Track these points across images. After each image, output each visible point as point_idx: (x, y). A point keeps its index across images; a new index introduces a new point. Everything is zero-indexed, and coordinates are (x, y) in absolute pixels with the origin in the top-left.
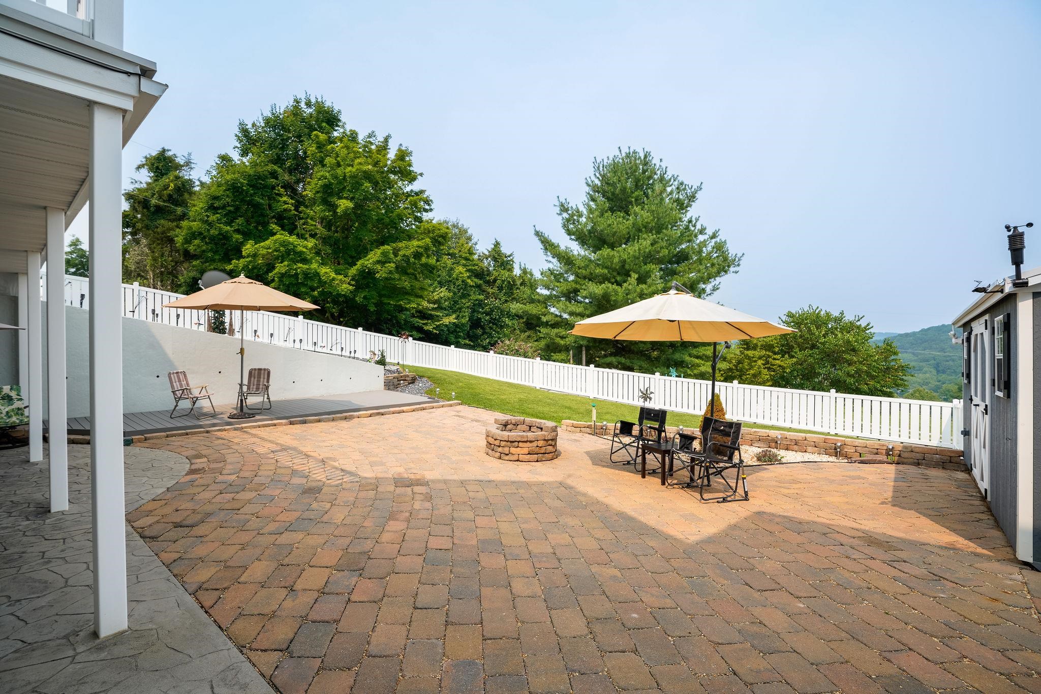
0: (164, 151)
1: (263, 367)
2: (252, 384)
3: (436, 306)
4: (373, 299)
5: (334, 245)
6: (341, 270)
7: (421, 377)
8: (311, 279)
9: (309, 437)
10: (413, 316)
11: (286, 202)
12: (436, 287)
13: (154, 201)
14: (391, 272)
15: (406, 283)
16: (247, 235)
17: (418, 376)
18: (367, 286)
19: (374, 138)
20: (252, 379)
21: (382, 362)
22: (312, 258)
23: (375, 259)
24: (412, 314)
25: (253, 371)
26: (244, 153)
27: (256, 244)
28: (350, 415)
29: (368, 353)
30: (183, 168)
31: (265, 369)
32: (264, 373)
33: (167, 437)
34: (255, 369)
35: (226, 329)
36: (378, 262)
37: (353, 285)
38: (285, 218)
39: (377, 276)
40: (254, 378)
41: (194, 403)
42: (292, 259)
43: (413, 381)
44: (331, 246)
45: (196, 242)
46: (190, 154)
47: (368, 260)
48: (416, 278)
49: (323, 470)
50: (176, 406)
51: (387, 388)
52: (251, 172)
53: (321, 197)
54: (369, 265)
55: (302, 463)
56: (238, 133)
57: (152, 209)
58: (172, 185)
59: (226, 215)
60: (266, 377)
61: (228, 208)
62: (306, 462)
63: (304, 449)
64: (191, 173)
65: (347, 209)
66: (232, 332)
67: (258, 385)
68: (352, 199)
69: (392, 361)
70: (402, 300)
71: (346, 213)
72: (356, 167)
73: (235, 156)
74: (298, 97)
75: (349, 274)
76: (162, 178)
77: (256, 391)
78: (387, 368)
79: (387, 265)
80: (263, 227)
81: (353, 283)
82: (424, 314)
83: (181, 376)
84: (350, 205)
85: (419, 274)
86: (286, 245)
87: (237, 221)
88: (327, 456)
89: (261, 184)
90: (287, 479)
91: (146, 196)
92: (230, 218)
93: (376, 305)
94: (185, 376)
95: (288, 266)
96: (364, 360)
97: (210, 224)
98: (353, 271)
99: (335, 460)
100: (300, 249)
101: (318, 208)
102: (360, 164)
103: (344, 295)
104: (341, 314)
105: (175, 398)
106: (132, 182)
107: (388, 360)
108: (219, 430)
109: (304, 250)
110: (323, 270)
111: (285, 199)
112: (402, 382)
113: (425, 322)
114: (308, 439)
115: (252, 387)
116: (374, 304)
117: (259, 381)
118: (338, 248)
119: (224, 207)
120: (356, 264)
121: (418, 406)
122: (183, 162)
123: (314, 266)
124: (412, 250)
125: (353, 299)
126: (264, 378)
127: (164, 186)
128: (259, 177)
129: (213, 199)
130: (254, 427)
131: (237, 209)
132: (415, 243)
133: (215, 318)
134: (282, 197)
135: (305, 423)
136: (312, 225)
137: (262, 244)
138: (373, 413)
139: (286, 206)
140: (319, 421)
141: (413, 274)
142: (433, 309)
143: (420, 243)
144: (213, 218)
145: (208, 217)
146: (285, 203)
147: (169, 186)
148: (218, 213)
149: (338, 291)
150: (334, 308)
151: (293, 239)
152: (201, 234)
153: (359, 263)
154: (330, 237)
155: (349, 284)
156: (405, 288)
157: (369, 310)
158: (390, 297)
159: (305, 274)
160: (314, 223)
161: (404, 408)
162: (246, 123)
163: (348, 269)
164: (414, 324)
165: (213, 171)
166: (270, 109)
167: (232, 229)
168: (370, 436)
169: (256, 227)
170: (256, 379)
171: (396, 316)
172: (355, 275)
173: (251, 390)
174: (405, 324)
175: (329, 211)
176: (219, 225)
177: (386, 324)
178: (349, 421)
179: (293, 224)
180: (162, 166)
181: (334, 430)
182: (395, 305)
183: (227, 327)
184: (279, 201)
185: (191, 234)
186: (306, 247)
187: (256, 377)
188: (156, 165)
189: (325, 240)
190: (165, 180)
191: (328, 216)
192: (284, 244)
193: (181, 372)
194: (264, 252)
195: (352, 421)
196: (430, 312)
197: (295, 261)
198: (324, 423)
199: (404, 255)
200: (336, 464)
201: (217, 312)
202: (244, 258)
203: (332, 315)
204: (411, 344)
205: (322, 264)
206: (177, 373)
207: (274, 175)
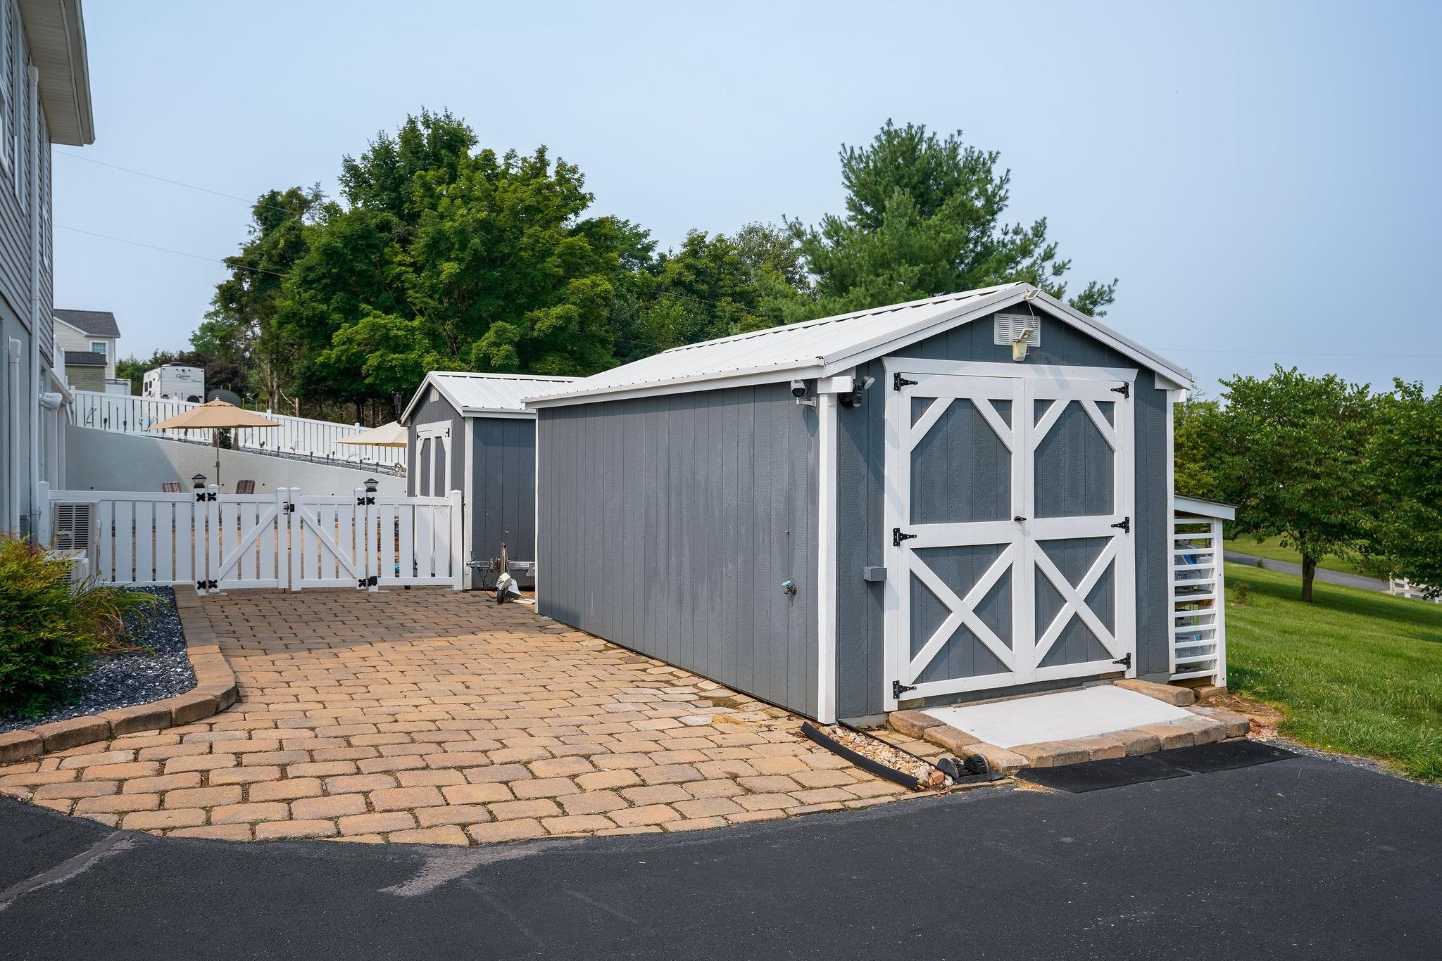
0: (272, 194)
8: (412, 372)
11: (401, 263)
13: (263, 264)
16: (345, 314)
23: (490, 339)
26: (354, 197)
27: (349, 327)
36: (493, 344)
42: (386, 347)
46: (318, 185)
47: (483, 341)
52: (348, 232)
57: (261, 275)
58: (282, 241)
59: (322, 290)
61: (323, 281)
65: (450, 275)
66: (237, 446)
68: (459, 261)
74: (413, 117)
76: (272, 231)
79: (502, 348)
80: (357, 310)
84: (456, 269)
86: (378, 329)
87: (337, 295)
91: (252, 260)
92: (328, 292)
97: (303, 303)
100: (396, 332)
106: (250, 232)
109: (400, 333)
110: (425, 360)
119: (319, 279)
123: (414, 355)
127: (274, 242)
129: (306, 270)
133: (220, 434)
137: (357, 327)
139: (399, 269)
144: (306, 295)
145: (300, 293)
147: (279, 241)
148: (312, 289)
151: (389, 320)
159: (402, 366)
167: (330, 307)
176: (313, 304)
180: (272, 215)
183: (232, 442)
184: (393, 262)
188: (264, 215)
190: (275, 234)
192: (377, 327)
206: (171, 484)
207: (384, 227)
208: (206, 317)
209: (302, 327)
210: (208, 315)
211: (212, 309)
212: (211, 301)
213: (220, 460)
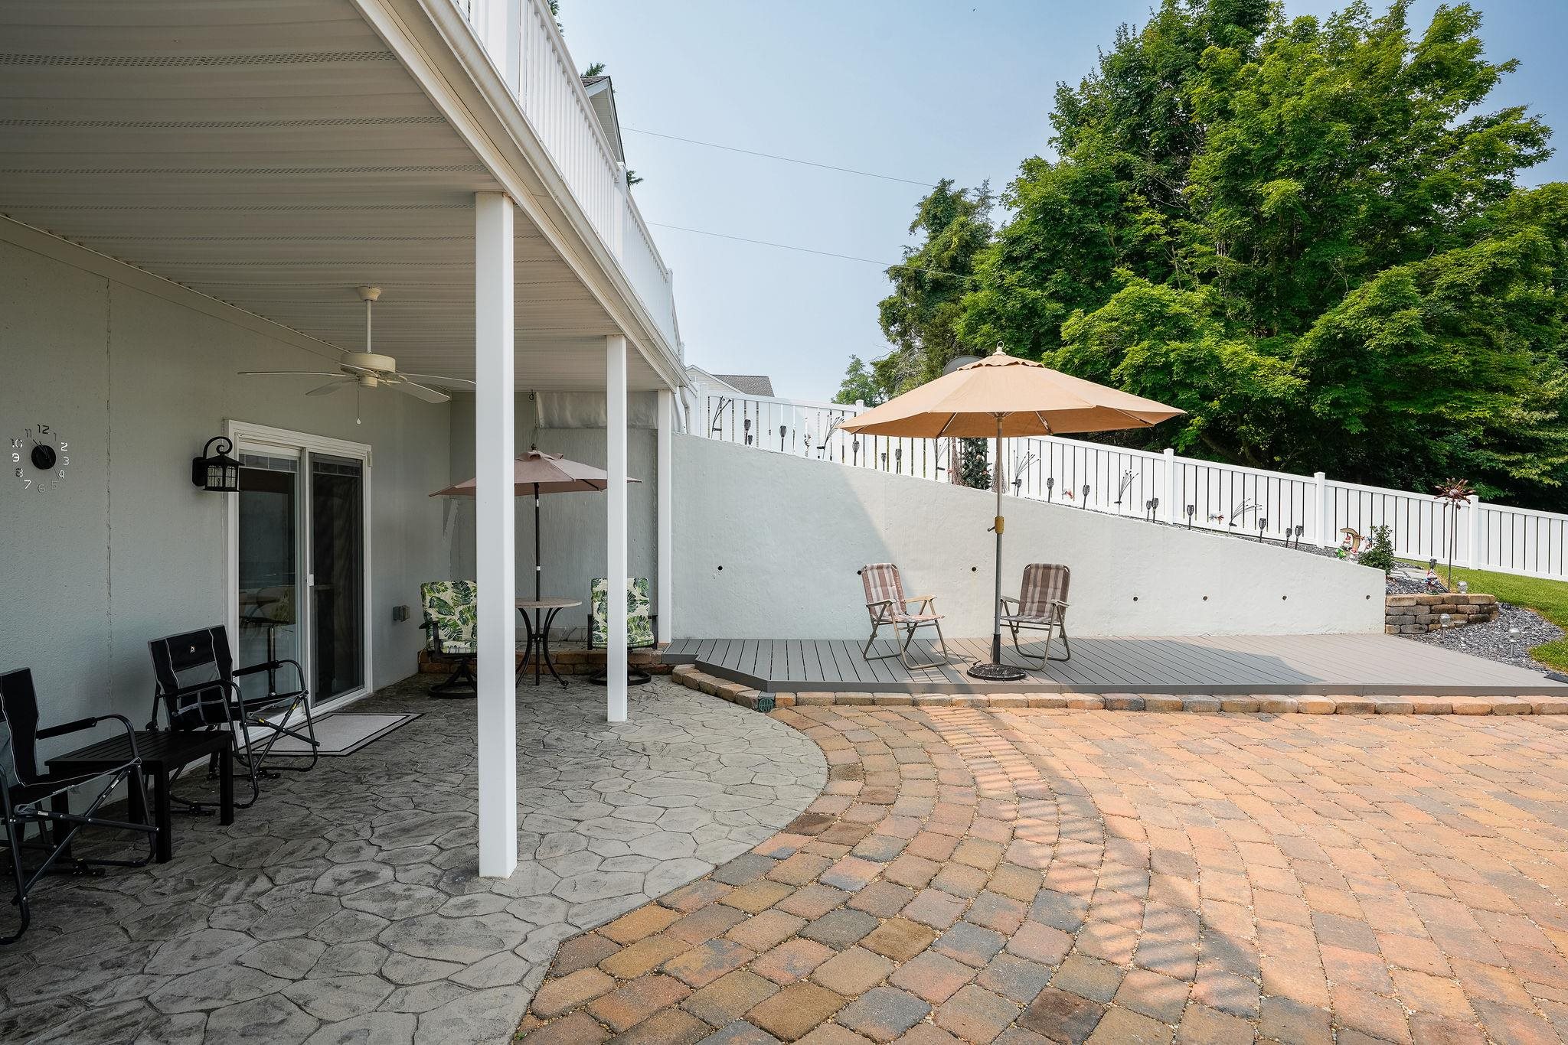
0: (945, 184)
1: (1054, 563)
2: (1029, 600)
3: (1552, 415)
4: (1358, 404)
5: (1259, 293)
6: (1275, 346)
7: (1512, 605)
8: (1202, 371)
9: (1139, 758)
10: (1476, 444)
11: (1150, 221)
12: (1553, 367)
13: (930, 274)
14: (1408, 331)
15: (1458, 358)
16: (1070, 301)
17: (1501, 600)
18: (1343, 376)
19: (1361, 17)
20: (1031, 588)
21: (1380, 557)
22: (1202, 329)
23: (1364, 304)
24: (1474, 439)
25: (1033, 571)
26: (1067, 145)
27: (1086, 313)
28: (1272, 703)
29: (1342, 537)
30: (976, 211)
31: (1058, 568)
32: (1056, 577)
33: (836, 703)
34: (1037, 567)
35: (988, 477)
36: (1373, 311)
37: (1304, 377)
38: (1149, 256)
39: (1371, 344)
40: (1035, 586)
41: (911, 632)
42: (1159, 333)
43: (1484, 615)
44: (1249, 296)
45: (986, 328)
47: (1343, 312)
48: (1490, 344)
49: (1136, 908)
50: (874, 635)
51: (1395, 629)
52: (1078, 175)
53: (1224, 187)
54: (1347, 322)
55: (1081, 859)
56: (1054, 112)
57: (928, 287)
58: (955, 239)
59: (1034, 268)
60: (1060, 585)
61: (1036, 256)
62: (1097, 858)
63: (1107, 803)
64: (989, 215)
65: (1286, 196)
66: (999, 486)
67: (1042, 602)
68: (1299, 175)
69: (1413, 555)
70: (1444, 402)
71: (1285, 211)
72: (1308, 96)
73: (1053, 157)
75: (1295, 352)
76: (941, 232)
77: (1037, 616)
78: (1394, 574)
79: (1396, 315)
80: (1105, 281)
81: (1305, 370)
82: (1512, 437)
83: (888, 575)
84: (1294, 186)
85: (1500, 329)
86: (1145, 305)
87: (1054, 276)
88: (1166, 847)
89: (1096, 194)
90: (1008, 922)
91: (918, 267)
92: (1041, 272)
93: (1367, 419)
94: (896, 574)
95: (1148, 350)
96: (1328, 552)
97: (1006, 291)
98: (1305, 343)
99: (1189, 868)
100: (1175, 308)
101: (1216, 215)
102: (1320, 81)
103: (1280, 402)
104: (1277, 446)
105: (873, 620)
107: (1399, 553)
108: (939, 702)
109: (1185, 310)
110: (1228, 349)
111: (1146, 215)
112: (1444, 616)
113: (1514, 458)
114: (1135, 765)
115: (1028, 605)
116: (1359, 417)
117: (1043, 594)
118: (1269, 297)
119: (1028, 256)
120: (1312, 327)
121: (1508, 700)
122: (977, 198)
123: (1207, 342)
124: (1477, 268)
125: (1307, 411)
126: (1055, 588)
127: (945, 244)
128: (1094, 180)
129: (1011, 244)
130: (1017, 704)
131: (1055, 255)
132: (1489, 246)
133: (969, 455)
134: (1141, 214)
135: (1144, 709)
136: (1203, 255)
137: (1098, 312)
138: (1347, 706)
139: (1148, 229)
140: (1182, 708)
141: (1479, 332)
142: (1543, 424)
143: (1505, 245)
144: (1011, 278)
145: (1002, 277)
146: (1147, 222)
147: (951, 242)
148: (1020, 269)
149: (1265, 391)
150: (1258, 434)
151: (1162, 291)
152: (992, 311)
153: (1319, 325)
154: (1246, 274)
155: (1293, 373)
156: (1454, 372)
157: (1348, 432)
158: (1410, 398)
159: (1185, 363)
160: (1207, 249)
161: (1457, 701)
162: (1070, 86)
163: (1291, 340)
164: (1478, 466)
165: (1012, 193)
166: (1115, 38)
167: (1046, 294)
168: (1328, 784)
169: (1091, 285)
170: (1038, 589)
171: (1424, 449)
172: (1310, 352)
173: (1027, 612)
174: (1450, 466)
175: (1244, 214)
176: (1020, 290)
177: (1396, 468)
178: (1268, 719)
179: (1166, 264)
180: (942, 211)
181: (1214, 743)
182: (1422, 419)
183: (991, 473)
184: (1136, 222)
185: (977, 315)
186: (1187, 304)
187: (1039, 584)
189: (1235, 284)
190: (946, 233)
191: (1239, 227)
192: (1141, 304)
193: (888, 567)
194: (1102, 327)
195: (1277, 721)
196: (1530, 433)
197: (1161, 338)
198: (1196, 717)
199: (1452, 285)
200: (1187, 890)
201: (972, 443)
202: (1065, 346)
203: (1255, 449)
204: (1474, 512)
205: (1227, 336)
206: (880, 568)
207: (1123, 172)
208: (842, 385)
209: (1002, 328)
210: (844, 384)
211: (848, 378)
212: (846, 371)
213: (1002, 514)
